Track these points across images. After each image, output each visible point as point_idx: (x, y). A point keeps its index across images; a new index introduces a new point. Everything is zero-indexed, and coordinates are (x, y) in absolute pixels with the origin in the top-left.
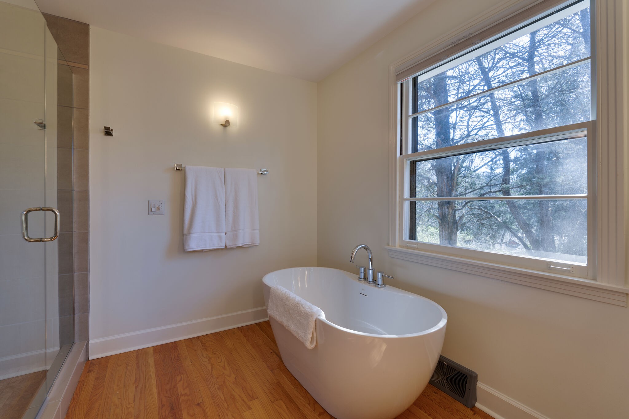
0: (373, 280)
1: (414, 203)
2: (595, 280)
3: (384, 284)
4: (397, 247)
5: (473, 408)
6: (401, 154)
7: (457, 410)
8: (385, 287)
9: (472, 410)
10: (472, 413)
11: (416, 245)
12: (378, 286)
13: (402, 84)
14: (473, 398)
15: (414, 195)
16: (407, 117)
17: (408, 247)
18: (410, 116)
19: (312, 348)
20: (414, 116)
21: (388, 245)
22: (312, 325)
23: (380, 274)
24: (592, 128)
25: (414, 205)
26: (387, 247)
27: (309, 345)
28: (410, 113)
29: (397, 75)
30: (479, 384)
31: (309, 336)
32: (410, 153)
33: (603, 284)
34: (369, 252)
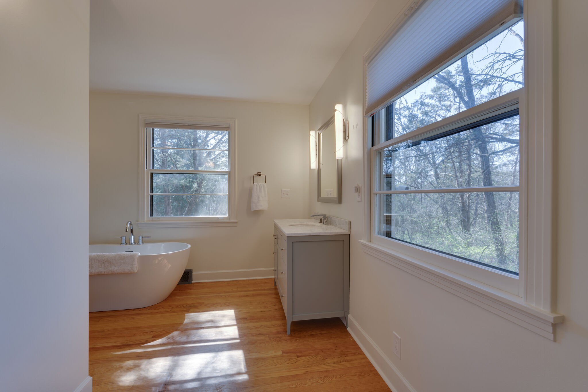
0: (134, 243)
2: (229, 220)
3: (143, 242)
4: (145, 222)
5: (192, 283)
6: (146, 169)
8: (144, 244)
10: (193, 285)
11: (159, 219)
12: (140, 244)
13: (147, 129)
14: (192, 280)
15: (152, 192)
16: (150, 148)
17: (152, 220)
18: (151, 148)
19: (136, 272)
20: (153, 148)
21: (138, 221)
22: (136, 259)
23: (141, 237)
24: (229, 173)
25: (152, 197)
26: (137, 222)
27: (136, 270)
28: (151, 146)
29: (146, 124)
30: (194, 273)
31: (136, 266)
32: (151, 168)
33: (232, 221)
34: (131, 226)
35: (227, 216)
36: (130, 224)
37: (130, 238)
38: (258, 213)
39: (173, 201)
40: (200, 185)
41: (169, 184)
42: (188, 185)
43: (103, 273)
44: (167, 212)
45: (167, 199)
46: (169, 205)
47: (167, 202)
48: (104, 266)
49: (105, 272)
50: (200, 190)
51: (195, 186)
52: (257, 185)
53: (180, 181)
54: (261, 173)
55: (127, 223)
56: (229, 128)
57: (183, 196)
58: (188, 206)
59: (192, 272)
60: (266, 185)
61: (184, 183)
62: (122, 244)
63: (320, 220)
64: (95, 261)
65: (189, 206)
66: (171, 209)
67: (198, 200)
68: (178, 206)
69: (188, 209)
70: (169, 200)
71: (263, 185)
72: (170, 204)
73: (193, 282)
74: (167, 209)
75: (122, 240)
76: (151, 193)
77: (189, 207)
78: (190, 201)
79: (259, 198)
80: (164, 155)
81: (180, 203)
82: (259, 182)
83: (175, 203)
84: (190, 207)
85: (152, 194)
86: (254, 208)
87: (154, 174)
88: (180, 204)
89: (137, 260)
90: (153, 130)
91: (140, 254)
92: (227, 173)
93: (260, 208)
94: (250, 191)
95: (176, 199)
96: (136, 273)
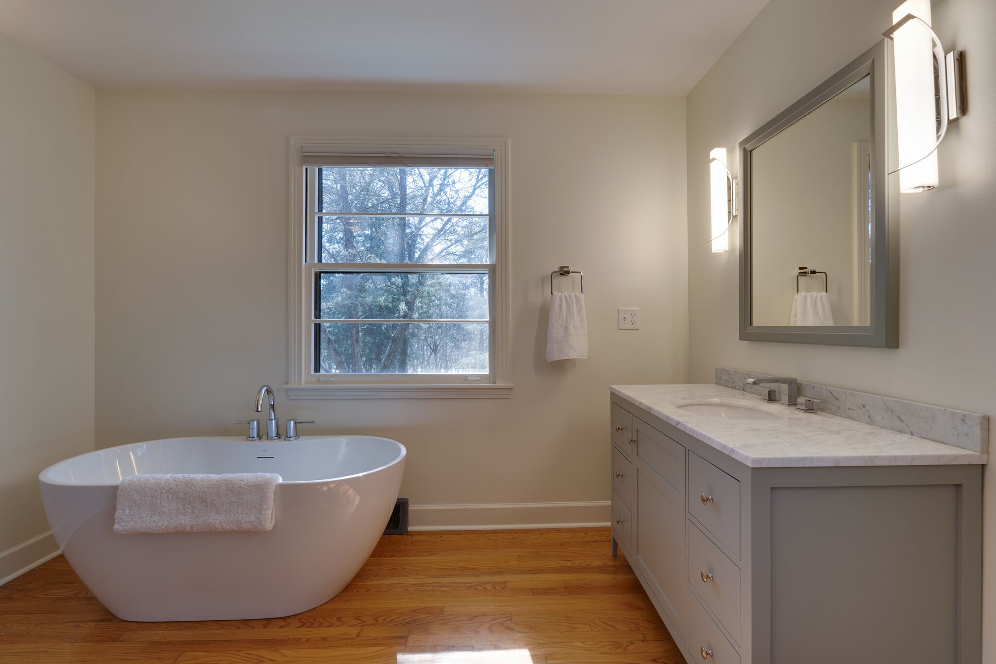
0: (277, 434)
1: (318, 326)
2: (495, 383)
3: (297, 435)
4: (303, 385)
5: (408, 533)
6: (306, 262)
7: (398, 541)
8: (299, 438)
9: (408, 535)
10: (410, 536)
11: (332, 378)
12: (289, 439)
13: (306, 169)
14: (406, 524)
15: (318, 315)
16: (313, 214)
17: (319, 381)
18: (316, 213)
19: (271, 528)
20: (320, 215)
21: (288, 384)
22: (271, 495)
23: (292, 422)
24: (492, 270)
25: (318, 328)
26: (286, 386)
27: (269, 525)
28: (316, 211)
29: (305, 156)
30: (411, 507)
31: (269, 513)
32: (316, 261)
33: (499, 384)
34: (271, 395)
35: (487, 373)
36: (268, 391)
37: (269, 424)
38: (561, 366)
39: (365, 335)
40: (410, 305)
41: (357, 305)
42: (390, 305)
43: (188, 529)
44: (355, 355)
45: (355, 332)
46: (357, 341)
47: (355, 337)
48: (190, 511)
49: (192, 527)
50: (411, 315)
51: (403, 306)
52: (561, 298)
53: (378, 298)
54: (568, 267)
55: (260, 390)
56: (493, 159)
57: (381, 325)
58: (390, 344)
59: (407, 507)
60: (582, 296)
61: (384, 302)
62: (250, 439)
63: (769, 392)
64: (170, 496)
65: (392, 344)
66: (361, 350)
67: (406, 333)
68: (372, 344)
69: (390, 349)
70: (357, 333)
71: (576, 297)
72: (360, 341)
73: (411, 528)
74: (354, 348)
75: (251, 429)
76: (316, 317)
77: (391, 347)
78: (394, 336)
79: (566, 329)
80: (349, 253)
81: (375, 339)
82: (565, 289)
83: (368, 338)
84: (393, 346)
85: (318, 321)
86: (555, 354)
87: (322, 274)
88: (377, 340)
89: (273, 497)
90: (320, 171)
91: (280, 480)
92: (486, 271)
93: (572, 355)
94: (544, 314)
95: (371, 331)
96: (271, 530)
